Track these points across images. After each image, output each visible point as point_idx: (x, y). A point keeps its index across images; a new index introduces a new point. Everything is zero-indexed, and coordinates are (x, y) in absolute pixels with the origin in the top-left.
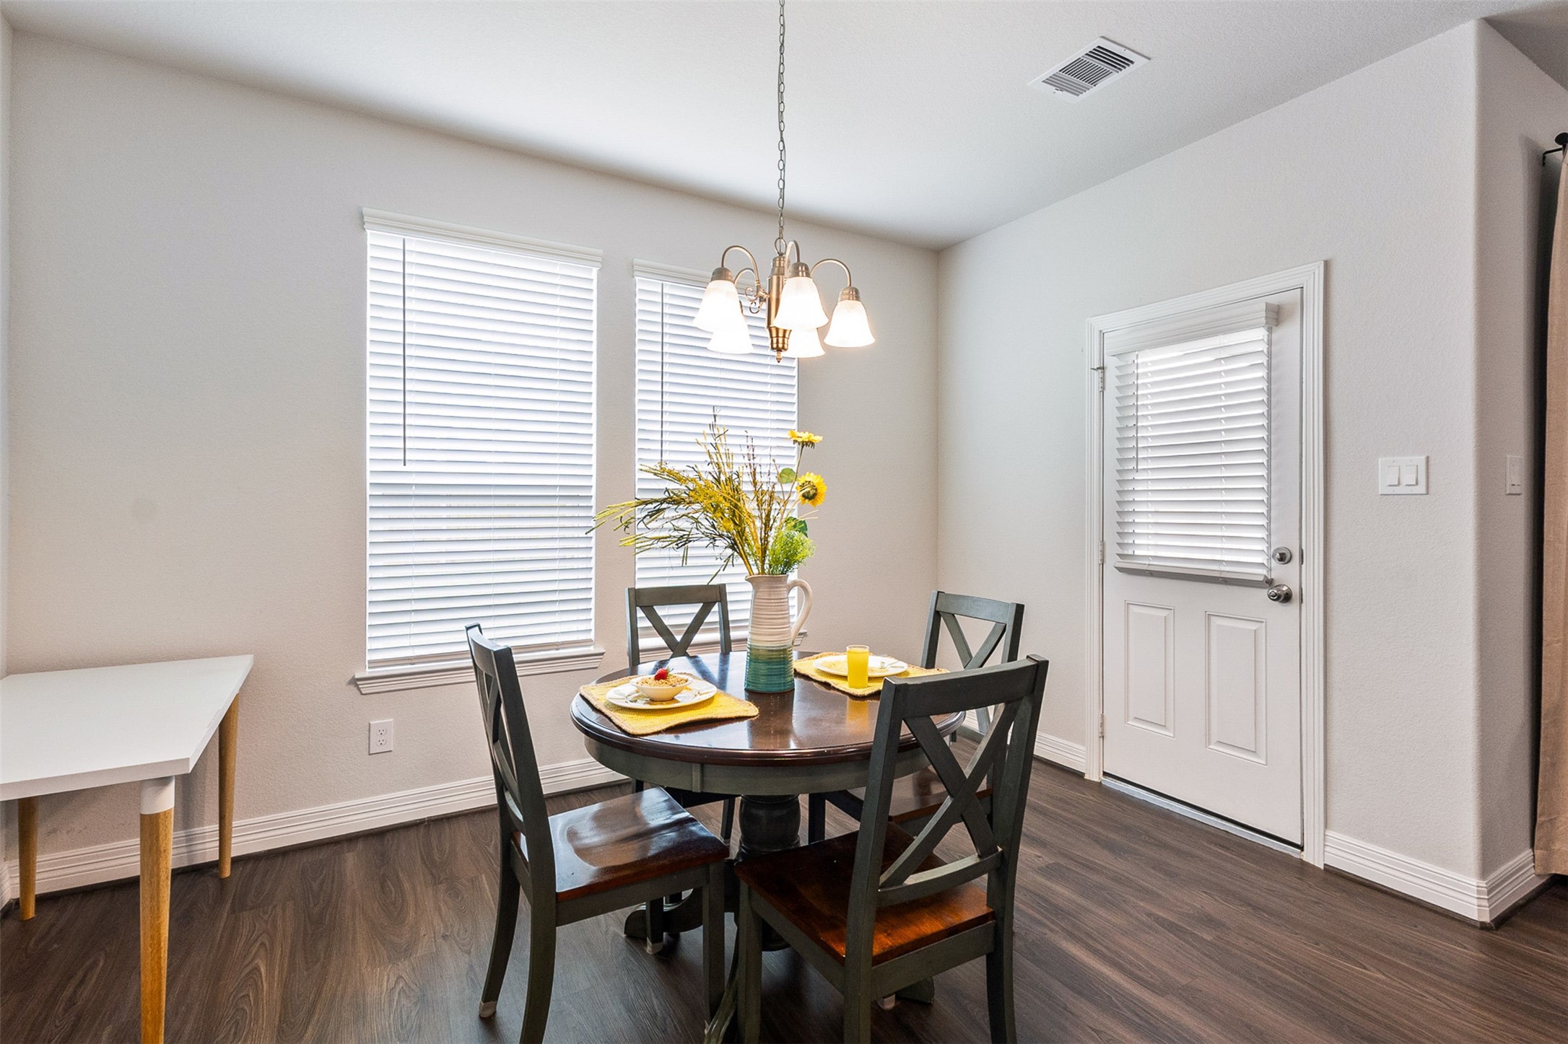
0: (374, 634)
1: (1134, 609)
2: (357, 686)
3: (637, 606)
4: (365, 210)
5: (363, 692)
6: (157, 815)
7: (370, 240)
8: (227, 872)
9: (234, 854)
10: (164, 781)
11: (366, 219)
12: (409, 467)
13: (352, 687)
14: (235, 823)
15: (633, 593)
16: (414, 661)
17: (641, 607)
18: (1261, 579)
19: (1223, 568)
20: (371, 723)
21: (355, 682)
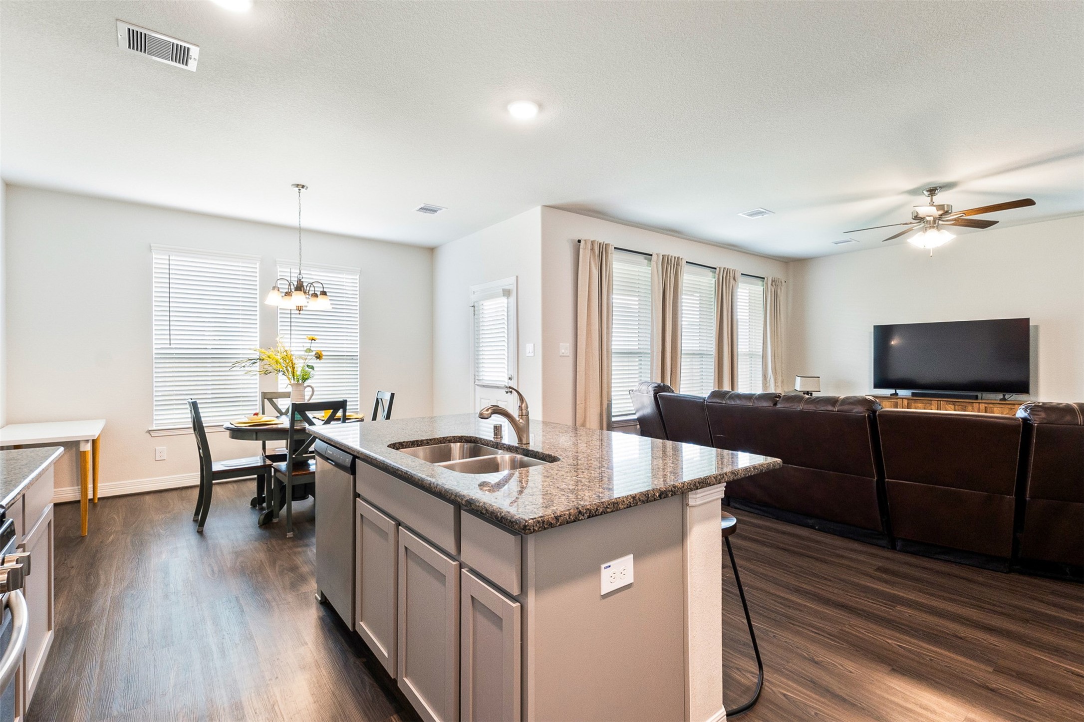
0: (157, 413)
1: (482, 400)
2: (150, 433)
3: (265, 398)
4: (152, 245)
5: (153, 436)
6: (86, 451)
7: (154, 256)
8: (96, 501)
9: (99, 496)
10: (87, 441)
11: (152, 248)
12: (171, 346)
13: (148, 434)
14: (99, 485)
15: (263, 394)
16: (175, 424)
17: (268, 399)
18: (503, 386)
19: (498, 383)
20: (156, 448)
21: (149, 432)
